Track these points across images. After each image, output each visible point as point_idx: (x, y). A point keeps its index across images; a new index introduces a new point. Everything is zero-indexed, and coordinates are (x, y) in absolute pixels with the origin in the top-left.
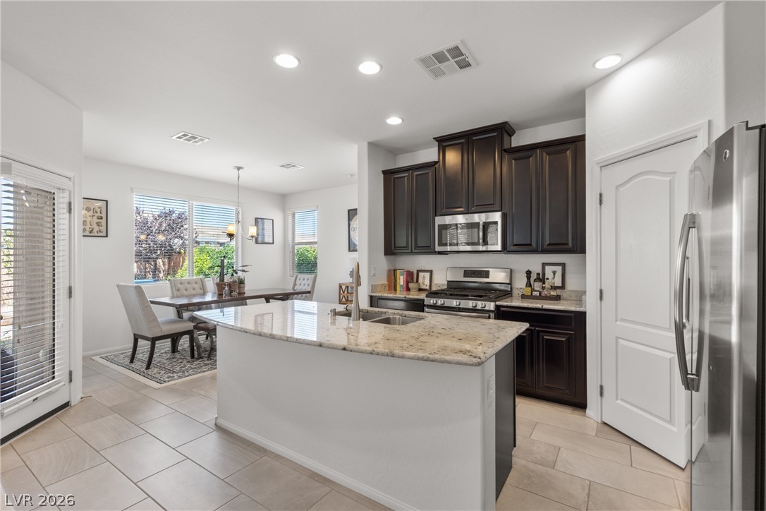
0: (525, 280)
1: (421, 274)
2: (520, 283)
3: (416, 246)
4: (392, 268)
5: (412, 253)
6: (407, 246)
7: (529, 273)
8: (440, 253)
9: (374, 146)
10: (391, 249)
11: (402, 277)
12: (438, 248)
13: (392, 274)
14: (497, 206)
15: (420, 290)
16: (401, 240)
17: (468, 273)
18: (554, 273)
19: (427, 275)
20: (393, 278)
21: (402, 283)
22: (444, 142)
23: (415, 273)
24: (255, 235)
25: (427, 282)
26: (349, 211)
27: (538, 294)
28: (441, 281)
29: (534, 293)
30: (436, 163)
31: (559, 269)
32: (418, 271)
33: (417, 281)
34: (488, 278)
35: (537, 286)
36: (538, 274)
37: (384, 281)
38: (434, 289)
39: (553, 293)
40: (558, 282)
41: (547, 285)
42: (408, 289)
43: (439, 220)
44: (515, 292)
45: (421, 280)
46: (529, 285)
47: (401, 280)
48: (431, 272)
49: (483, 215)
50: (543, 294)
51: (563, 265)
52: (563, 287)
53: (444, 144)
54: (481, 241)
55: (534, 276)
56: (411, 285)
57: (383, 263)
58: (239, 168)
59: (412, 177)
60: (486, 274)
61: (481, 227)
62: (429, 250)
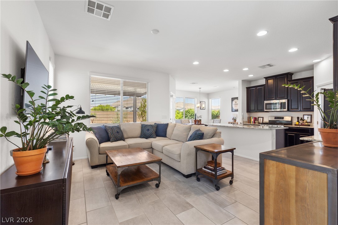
0: (297, 120)
1: (259, 118)
2: (295, 121)
3: (258, 110)
4: (249, 116)
5: (256, 112)
6: (255, 110)
7: (298, 118)
8: (266, 112)
9: (244, 81)
10: (249, 110)
11: (253, 119)
12: (265, 110)
13: (249, 118)
14: (286, 98)
15: (259, 123)
16: (252, 107)
17: (276, 118)
18: (308, 118)
19: (262, 119)
20: (249, 119)
21: (253, 121)
22: (267, 78)
23: (257, 118)
24: (199, 106)
25: (262, 121)
26: (232, 98)
27: (301, 124)
28: (266, 120)
29: (300, 124)
30: (264, 85)
31: (310, 117)
32: (258, 117)
33: (258, 120)
34: (283, 119)
35: (301, 122)
36: (302, 118)
37: (247, 120)
38: (264, 122)
39: (307, 124)
40: (309, 120)
41: (304, 122)
42: (255, 123)
43: (266, 102)
44: (293, 124)
45: (259, 120)
46: (298, 121)
47: (252, 120)
48: (263, 118)
49: (281, 100)
50: (303, 124)
52: (311, 122)
53: (268, 79)
54: (280, 108)
55: (300, 119)
56: (256, 121)
57: (246, 115)
58: (200, 88)
59: (256, 89)
60: (283, 118)
61: (280, 104)
62: (262, 111)
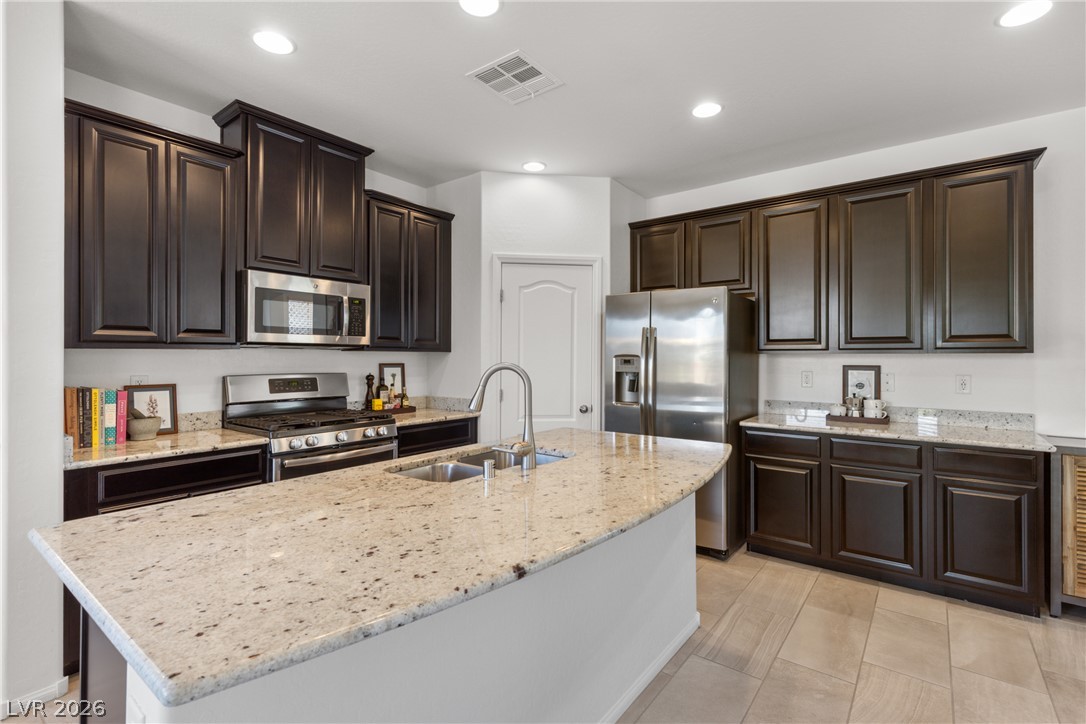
1: (140, 396)
3: (181, 329)
4: (77, 383)
6: (151, 327)
7: (370, 379)
11: (107, 407)
12: (253, 337)
14: (360, 276)
18: (394, 376)
19: (165, 397)
20: (76, 410)
30: (239, 155)
31: (398, 371)
32: (129, 388)
34: (316, 389)
36: (381, 380)
39: (406, 403)
47: (109, 415)
48: (172, 389)
51: (402, 366)
53: (261, 126)
60: (312, 384)
61: (346, 305)
62: (220, 338)
